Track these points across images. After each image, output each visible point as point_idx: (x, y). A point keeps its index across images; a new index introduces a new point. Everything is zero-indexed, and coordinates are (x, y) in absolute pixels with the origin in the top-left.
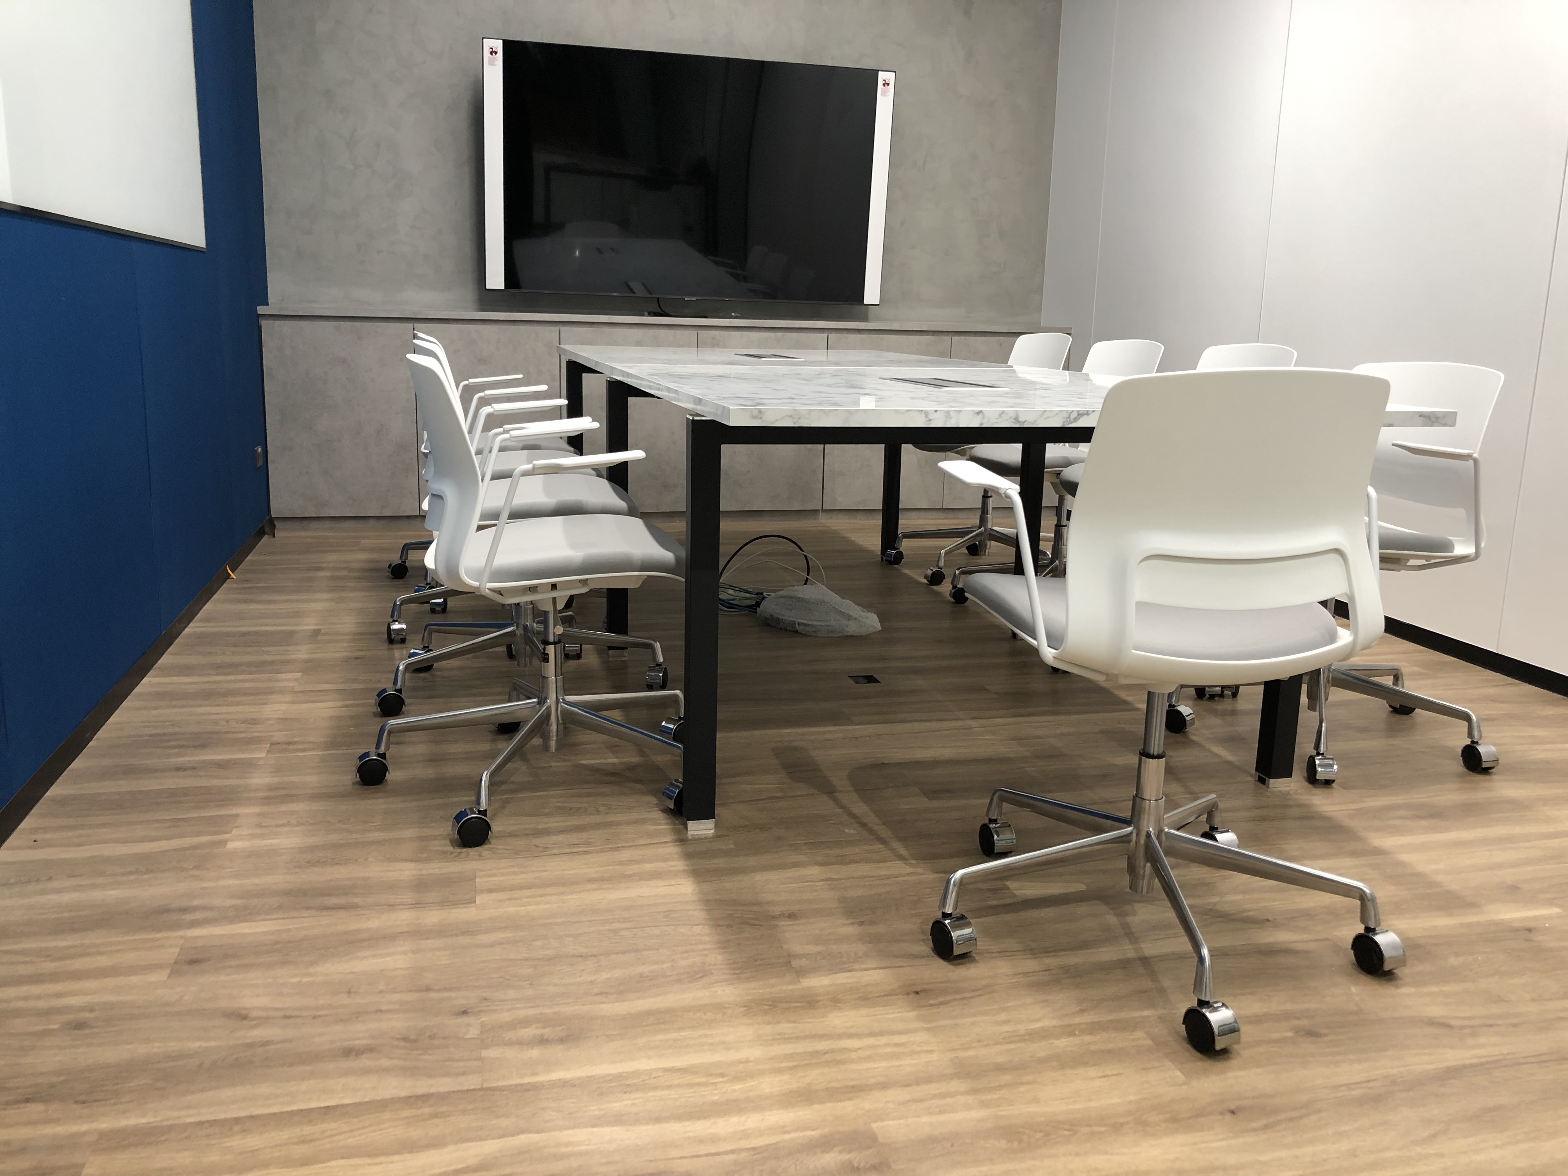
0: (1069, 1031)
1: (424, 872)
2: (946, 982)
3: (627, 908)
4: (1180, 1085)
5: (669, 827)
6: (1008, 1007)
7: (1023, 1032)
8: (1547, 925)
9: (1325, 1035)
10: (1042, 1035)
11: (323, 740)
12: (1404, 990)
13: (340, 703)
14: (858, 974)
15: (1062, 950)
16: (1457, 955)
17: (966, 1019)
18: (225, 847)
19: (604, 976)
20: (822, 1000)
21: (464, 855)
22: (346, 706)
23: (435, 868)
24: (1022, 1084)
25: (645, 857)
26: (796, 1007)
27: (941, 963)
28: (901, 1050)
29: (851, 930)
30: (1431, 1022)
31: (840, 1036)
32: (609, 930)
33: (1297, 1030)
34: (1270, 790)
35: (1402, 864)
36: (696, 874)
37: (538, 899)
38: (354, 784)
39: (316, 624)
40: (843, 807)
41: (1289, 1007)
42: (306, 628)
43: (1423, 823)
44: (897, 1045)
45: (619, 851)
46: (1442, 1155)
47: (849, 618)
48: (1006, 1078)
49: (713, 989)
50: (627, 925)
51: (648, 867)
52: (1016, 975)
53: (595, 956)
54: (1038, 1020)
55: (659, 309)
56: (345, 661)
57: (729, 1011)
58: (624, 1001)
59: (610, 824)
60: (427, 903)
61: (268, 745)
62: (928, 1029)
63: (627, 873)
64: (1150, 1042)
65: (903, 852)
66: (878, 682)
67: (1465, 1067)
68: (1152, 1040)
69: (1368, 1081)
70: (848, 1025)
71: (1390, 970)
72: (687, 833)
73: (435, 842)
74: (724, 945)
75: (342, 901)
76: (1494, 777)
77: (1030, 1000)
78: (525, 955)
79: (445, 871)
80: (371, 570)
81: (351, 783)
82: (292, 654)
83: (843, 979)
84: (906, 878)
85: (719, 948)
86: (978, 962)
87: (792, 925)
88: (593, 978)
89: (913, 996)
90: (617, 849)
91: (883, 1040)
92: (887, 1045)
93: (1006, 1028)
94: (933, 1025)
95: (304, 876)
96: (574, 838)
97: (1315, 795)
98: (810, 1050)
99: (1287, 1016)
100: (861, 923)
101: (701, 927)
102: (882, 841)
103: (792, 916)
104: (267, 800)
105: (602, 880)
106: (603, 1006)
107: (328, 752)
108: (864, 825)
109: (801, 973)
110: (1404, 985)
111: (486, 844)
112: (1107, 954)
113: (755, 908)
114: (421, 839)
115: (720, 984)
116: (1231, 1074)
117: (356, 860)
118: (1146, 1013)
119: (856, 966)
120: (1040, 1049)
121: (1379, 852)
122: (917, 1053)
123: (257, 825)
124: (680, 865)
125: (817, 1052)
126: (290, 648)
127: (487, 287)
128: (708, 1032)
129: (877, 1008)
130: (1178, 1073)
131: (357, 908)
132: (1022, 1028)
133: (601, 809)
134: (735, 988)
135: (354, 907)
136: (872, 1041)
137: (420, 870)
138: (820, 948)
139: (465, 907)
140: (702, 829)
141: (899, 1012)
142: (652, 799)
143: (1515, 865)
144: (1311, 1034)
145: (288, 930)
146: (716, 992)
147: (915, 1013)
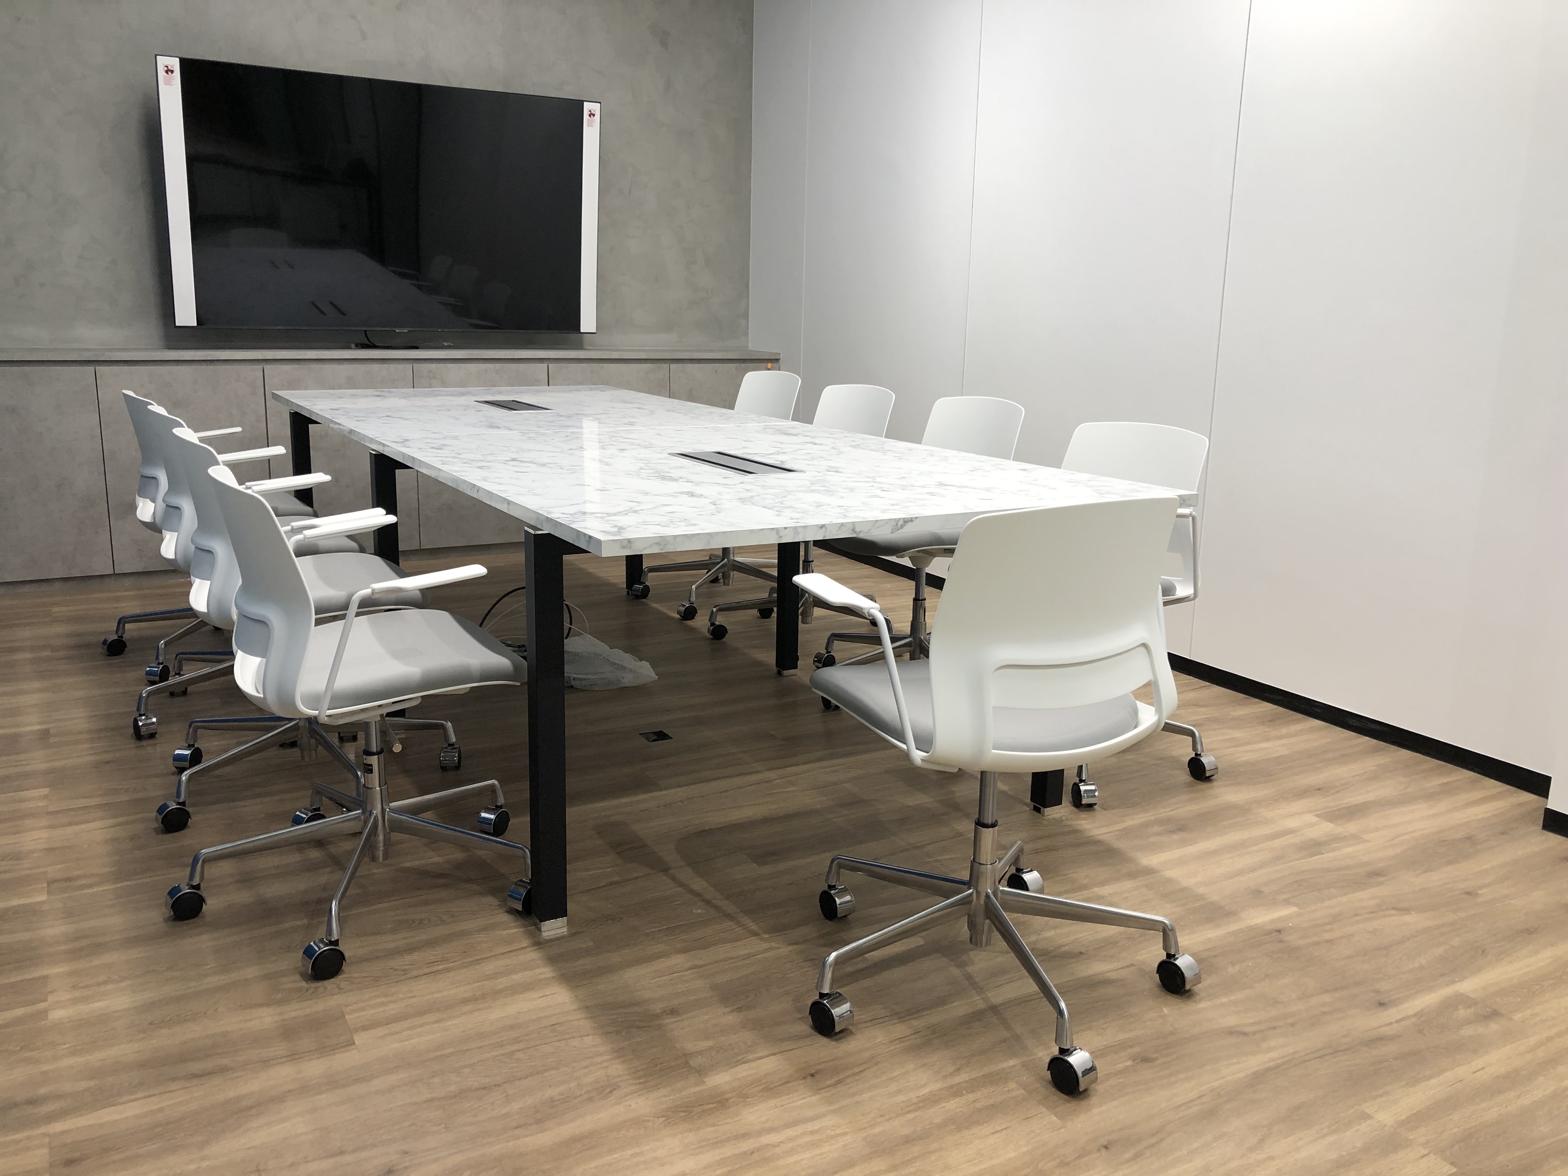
0: (956, 1092)
1: (286, 1017)
2: (833, 1060)
3: (512, 1027)
4: (1059, 1129)
5: (521, 930)
6: (896, 1077)
7: (916, 1100)
8: (1291, 925)
9: (1156, 1059)
10: (932, 1100)
11: (107, 870)
12: (1202, 1005)
13: (110, 822)
14: (754, 1064)
15: (923, 1010)
16: (1233, 964)
17: (864, 1095)
18: (47, 1019)
19: (516, 1106)
20: (731, 1098)
21: (321, 990)
22: (119, 824)
23: (296, 1011)
24: (930, 1152)
25: (509, 967)
26: (710, 1109)
27: (823, 1040)
28: (817, 1137)
29: (731, 1019)
30: (1231, 1032)
31: (760, 1133)
32: (503, 1055)
33: (1134, 1058)
34: (1045, 818)
35: (1170, 880)
36: (569, 979)
37: (419, 1030)
38: (166, 920)
39: (40, 723)
40: (681, 885)
41: (1122, 1036)
42: (29, 728)
43: (1175, 837)
44: (813, 1132)
45: (480, 964)
46: (1272, 1158)
47: (623, 668)
48: (916, 1149)
49: (627, 1103)
50: (521, 1046)
51: (517, 977)
52: (892, 1042)
53: (499, 1085)
54: (925, 1085)
55: (367, 341)
56: (96, 768)
57: (650, 1124)
58: (546, 1130)
59: (463, 934)
60: (303, 1053)
61: (45, 885)
62: (834, 1112)
63: (498, 988)
64: (1022, 1092)
65: (754, 927)
66: (672, 738)
67: (1268, 1070)
68: (1024, 1089)
69: (1200, 1097)
70: (763, 1119)
71: (1189, 989)
72: (541, 935)
73: (285, 979)
74: (619, 1053)
75: (208, 1065)
76: (1215, 784)
77: (911, 1067)
78: (429, 1096)
79: (308, 1011)
80: (79, 647)
81: (162, 920)
82: (28, 765)
83: (743, 1071)
84: (765, 955)
85: (618, 1058)
86: (855, 1034)
87: (676, 1021)
88: (505, 1111)
89: (809, 1080)
90: (478, 962)
91: (799, 1130)
92: (804, 1134)
93: (901, 1098)
94: (837, 1106)
95: (154, 1041)
96: (429, 954)
97: (1084, 819)
98: (737, 1151)
99: (1123, 1046)
100: (739, 1010)
101: (591, 1037)
102: (729, 917)
103: (673, 1012)
104: (74, 954)
105: (474, 999)
106: (527, 1139)
107: (119, 885)
108: (708, 902)
109: (701, 1072)
110: (1201, 1000)
111: (340, 974)
112: (960, 1008)
113: (636, 1009)
114: (267, 977)
115: (630, 1096)
116: (1096, 1111)
117: (205, 1013)
118: (1012, 1062)
119: (751, 1057)
120: (936, 1114)
121: (1149, 871)
122: (832, 1137)
123: (73, 987)
124: (546, 972)
125: (745, 1153)
126: (21, 757)
127: (177, 324)
128: (637, 1150)
129: (783, 1098)
130: (1054, 1118)
131: (228, 1071)
132: (913, 1096)
133: (445, 917)
134: (647, 1098)
135: (223, 1070)
136: (790, 1132)
137: (280, 1014)
138: (709, 1043)
139: (344, 1052)
140: (553, 928)
141: (803, 1099)
142: (491, 900)
143: (1252, 869)
144: (1146, 1060)
145: (161, 1110)
146: (630, 1106)
147: (817, 1097)
